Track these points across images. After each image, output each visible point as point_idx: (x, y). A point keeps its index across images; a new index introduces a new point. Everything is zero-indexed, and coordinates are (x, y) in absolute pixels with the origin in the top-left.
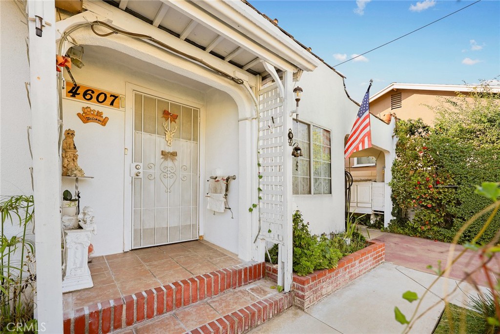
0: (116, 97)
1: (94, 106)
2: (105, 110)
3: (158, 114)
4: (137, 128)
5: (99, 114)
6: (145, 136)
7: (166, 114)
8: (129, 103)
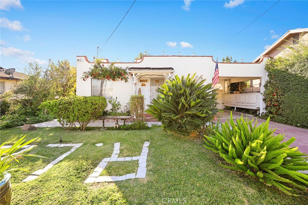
0: (147, 80)
1: (144, 83)
2: (145, 83)
3: (155, 81)
4: (151, 85)
5: (144, 84)
6: (152, 87)
7: (156, 81)
8: (149, 81)
